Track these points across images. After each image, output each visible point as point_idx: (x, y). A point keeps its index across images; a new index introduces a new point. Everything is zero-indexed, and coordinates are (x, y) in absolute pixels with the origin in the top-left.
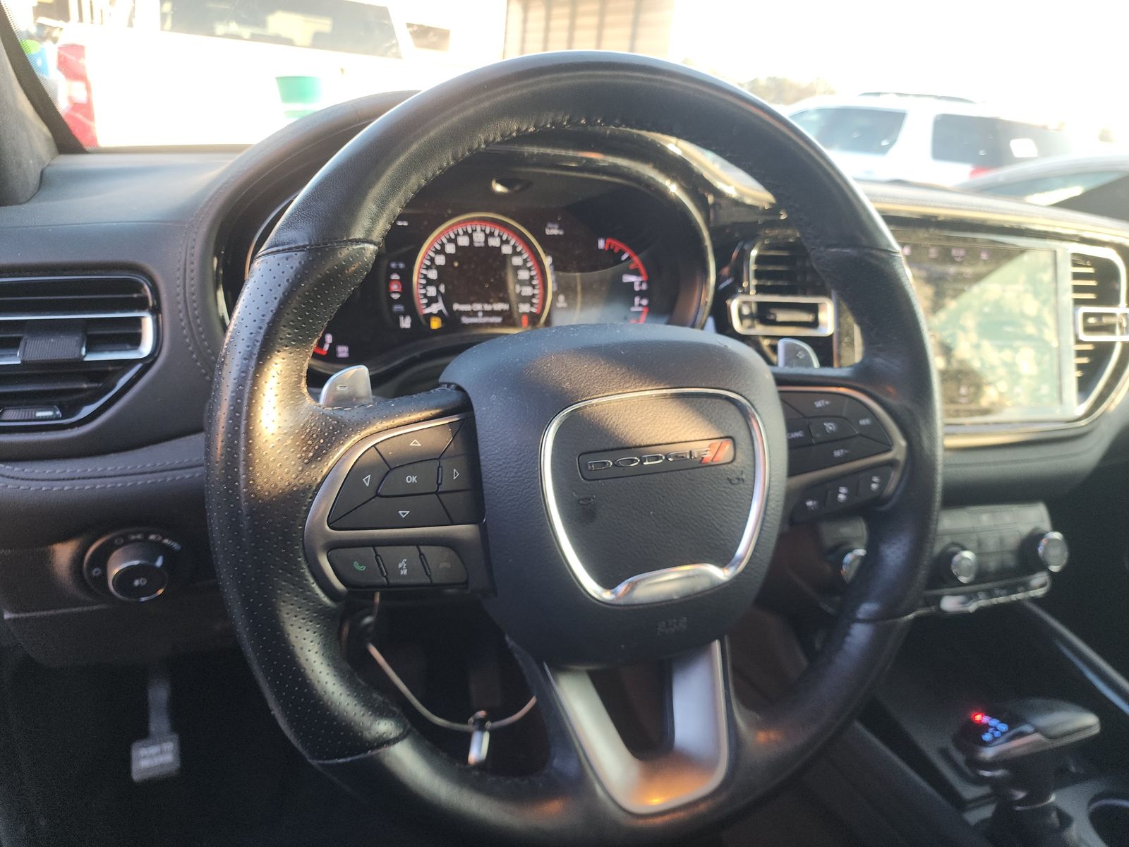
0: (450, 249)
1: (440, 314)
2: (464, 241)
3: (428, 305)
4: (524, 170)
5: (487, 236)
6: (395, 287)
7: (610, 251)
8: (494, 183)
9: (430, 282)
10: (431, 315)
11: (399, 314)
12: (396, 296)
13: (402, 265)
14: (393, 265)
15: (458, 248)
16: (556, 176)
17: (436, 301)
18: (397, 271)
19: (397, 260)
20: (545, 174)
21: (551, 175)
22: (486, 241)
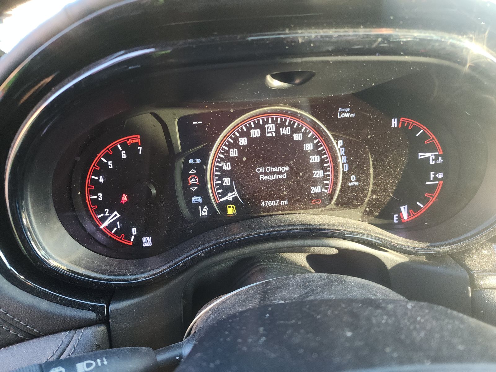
0: (243, 141)
1: (235, 201)
2: (255, 133)
3: (224, 194)
4: (299, 60)
5: (278, 127)
6: (192, 181)
7: (403, 128)
8: (269, 78)
9: (224, 173)
10: (227, 202)
11: (197, 204)
12: (193, 189)
13: (198, 161)
14: (191, 161)
15: (250, 140)
16: (341, 62)
17: (232, 191)
18: (194, 166)
19: (194, 157)
20: (328, 62)
21: (336, 63)
22: (277, 131)
